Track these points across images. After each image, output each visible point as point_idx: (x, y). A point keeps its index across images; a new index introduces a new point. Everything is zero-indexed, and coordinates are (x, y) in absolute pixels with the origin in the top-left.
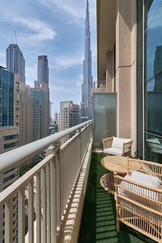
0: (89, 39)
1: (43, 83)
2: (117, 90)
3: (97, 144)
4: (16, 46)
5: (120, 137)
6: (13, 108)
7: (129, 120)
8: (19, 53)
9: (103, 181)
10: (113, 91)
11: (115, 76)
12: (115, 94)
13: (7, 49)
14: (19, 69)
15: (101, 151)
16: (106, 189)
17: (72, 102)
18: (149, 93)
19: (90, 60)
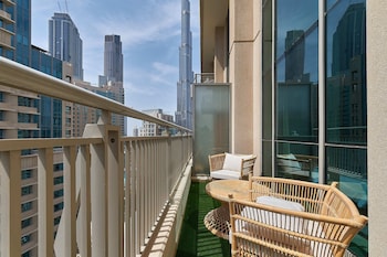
0: (188, 14)
1: (114, 79)
2: (232, 80)
3: (199, 167)
4: (66, 17)
5: (236, 153)
6: (60, 119)
8: (71, 29)
9: (208, 221)
10: (225, 81)
11: (228, 65)
12: (228, 86)
13: (51, 22)
14: (71, 54)
15: (206, 178)
16: (214, 231)
17: (160, 111)
19: (189, 46)
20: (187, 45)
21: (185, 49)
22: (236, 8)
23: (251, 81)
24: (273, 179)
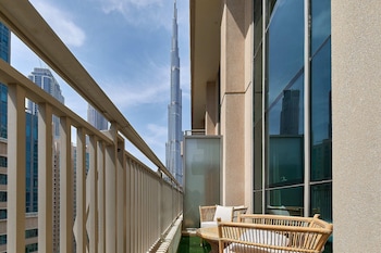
2: (223, 132)
4: (47, 73)
5: (227, 205)
7: (241, 179)
8: (53, 84)
10: (216, 134)
12: (219, 138)
13: (30, 77)
18: (272, 137)
19: (178, 105)
20: (177, 103)
21: (174, 108)
22: (227, 59)
23: (243, 133)
24: (263, 215)
